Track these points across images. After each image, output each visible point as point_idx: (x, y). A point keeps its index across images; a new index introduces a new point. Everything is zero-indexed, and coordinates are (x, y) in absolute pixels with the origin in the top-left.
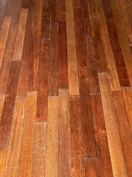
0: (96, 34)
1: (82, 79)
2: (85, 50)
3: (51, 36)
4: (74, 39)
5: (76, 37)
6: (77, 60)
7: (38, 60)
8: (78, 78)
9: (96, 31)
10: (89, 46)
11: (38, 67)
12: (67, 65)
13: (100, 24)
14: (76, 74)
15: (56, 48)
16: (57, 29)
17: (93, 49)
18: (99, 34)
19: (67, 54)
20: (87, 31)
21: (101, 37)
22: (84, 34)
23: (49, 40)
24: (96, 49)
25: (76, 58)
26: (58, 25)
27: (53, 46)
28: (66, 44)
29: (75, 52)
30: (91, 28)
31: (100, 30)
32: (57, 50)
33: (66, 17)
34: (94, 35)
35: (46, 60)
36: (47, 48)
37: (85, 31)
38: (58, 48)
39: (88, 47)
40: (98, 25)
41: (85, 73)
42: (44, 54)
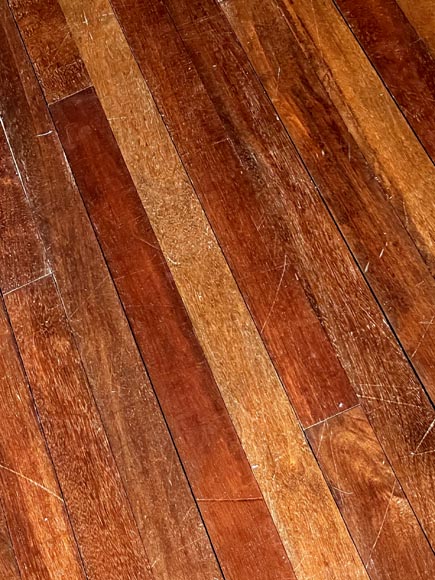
0: (308, 113)
1: (366, 514)
2: (292, 270)
3: (47, 242)
4: (195, 205)
5: (198, 189)
6: (281, 371)
7: (42, 471)
8: (339, 519)
9: (297, 94)
10: (306, 232)
11: (60, 524)
12: (232, 437)
13: (300, 29)
14: (315, 488)
15: (114, 331)
16: (62, 177)
17: (337, 240)
18: (326, 107)
19: (198, 351)
20: (246, 117)
21: (351, 129)
22: (237, 142)
23: (49, 279)
24: (357, 234)
25: (264, 358)
26: (57, 141)
27: (94, 320)
28: (163, 269)
29: (242, 308)
30: (263, 81)
31: (322, 73)
32: (127, 337)
33: (85, 58)
34: (297, 125)
35: (93, 447)
36: (61, 344)
37: (236, 121)
38: (124, 324)
39: (300, 242)
40: (293, 43)
41: (368, 460)
42: (63, 409)
